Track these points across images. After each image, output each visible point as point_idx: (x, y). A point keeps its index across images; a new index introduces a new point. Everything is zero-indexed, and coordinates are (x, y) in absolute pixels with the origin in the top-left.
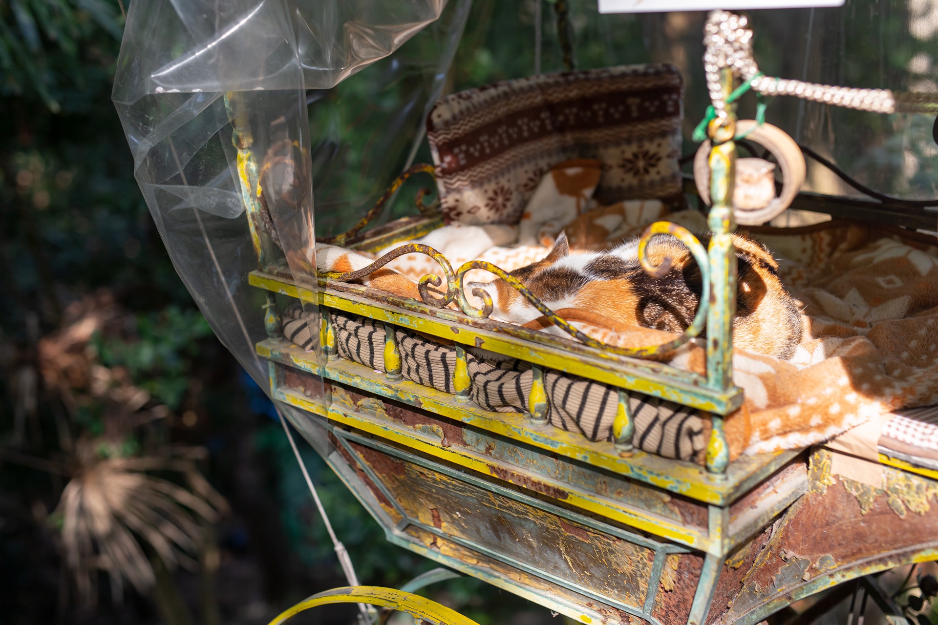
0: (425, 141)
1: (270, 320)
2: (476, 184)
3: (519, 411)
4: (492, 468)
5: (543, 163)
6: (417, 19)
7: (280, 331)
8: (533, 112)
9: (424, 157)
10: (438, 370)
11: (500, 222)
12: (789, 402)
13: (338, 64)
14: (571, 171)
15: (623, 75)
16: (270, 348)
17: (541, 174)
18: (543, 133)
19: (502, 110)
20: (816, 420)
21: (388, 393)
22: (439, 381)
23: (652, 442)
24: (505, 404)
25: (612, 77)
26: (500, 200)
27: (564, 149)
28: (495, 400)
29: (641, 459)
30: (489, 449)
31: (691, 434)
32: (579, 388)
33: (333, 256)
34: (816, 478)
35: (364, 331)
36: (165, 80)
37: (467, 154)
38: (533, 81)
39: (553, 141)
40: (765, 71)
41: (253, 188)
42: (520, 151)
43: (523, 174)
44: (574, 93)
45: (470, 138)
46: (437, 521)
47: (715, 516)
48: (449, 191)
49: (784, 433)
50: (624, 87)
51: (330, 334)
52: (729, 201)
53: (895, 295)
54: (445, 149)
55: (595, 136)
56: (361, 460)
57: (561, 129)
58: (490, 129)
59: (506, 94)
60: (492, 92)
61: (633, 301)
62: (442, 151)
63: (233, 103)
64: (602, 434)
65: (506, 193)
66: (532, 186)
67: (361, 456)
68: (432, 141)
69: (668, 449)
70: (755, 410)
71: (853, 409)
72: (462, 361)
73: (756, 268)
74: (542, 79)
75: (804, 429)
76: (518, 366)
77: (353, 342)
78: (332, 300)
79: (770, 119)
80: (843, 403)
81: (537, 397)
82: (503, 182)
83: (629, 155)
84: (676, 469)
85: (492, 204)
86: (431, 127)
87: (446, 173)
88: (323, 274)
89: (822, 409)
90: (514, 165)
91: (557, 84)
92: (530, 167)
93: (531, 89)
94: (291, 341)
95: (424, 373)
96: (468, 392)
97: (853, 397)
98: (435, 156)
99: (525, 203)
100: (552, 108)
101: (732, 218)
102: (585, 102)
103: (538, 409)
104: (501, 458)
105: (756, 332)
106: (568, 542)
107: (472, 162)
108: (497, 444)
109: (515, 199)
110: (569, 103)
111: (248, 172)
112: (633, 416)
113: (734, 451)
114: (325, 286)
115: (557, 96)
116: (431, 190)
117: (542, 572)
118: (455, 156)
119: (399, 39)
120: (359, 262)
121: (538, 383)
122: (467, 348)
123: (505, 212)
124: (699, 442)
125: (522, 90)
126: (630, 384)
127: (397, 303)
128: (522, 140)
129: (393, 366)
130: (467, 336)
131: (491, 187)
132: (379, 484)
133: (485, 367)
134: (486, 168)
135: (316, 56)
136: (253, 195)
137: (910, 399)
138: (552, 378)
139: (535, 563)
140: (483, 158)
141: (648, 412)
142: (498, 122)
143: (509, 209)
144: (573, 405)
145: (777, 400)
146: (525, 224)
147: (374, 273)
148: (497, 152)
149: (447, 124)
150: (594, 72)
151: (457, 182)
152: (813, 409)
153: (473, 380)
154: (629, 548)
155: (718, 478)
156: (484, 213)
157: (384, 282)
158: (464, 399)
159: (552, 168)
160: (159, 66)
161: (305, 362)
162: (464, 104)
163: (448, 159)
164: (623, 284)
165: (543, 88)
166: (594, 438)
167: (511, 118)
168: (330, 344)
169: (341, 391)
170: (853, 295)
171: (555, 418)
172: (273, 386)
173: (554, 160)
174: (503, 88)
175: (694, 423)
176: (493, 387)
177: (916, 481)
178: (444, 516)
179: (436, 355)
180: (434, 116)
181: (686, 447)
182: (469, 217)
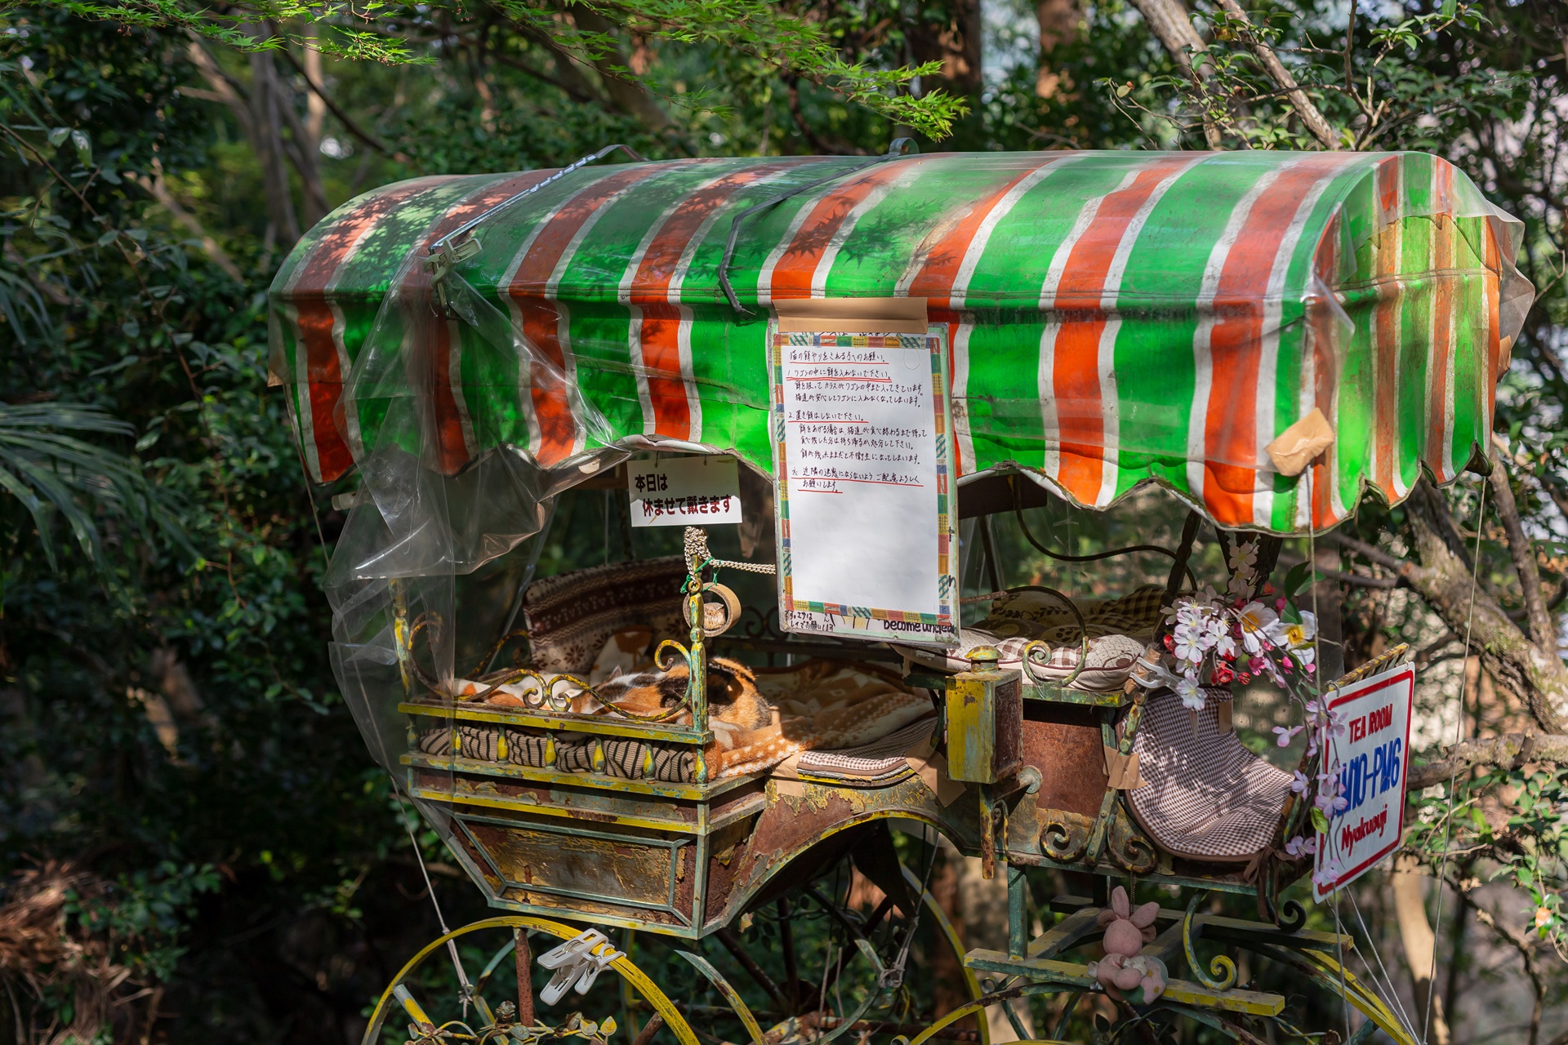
0: (521, 613)
1: (412, 737)
2: (558, 643)
3: (587, 770)
4: (570, 812)
5: (608, 629)
6: (526, 531)
7: (418, 745)
8: (600, 591)
9: (520, 622)
10: (535, 751)
11: (574, 672)
12: (745, 745)
13: (475, 559)
14: (629, 635)
15: (668, 563)
16: (412, 758)
17: (606, 637)
18: (608, 607)
19: (577, 590)
20: (760, 754)
21: (499, 773)
22: (535, 760)
23: (665, 773)
24: (579, 766)
25: (660, 565)
26: (575, 655)
27: (624, 618)
28: (572, 763)
29: (660, 784)
30: (567, 801)
31: (687, 763)
32: (623, 745)
33: (463, 685)
34: (769, 799)
35: (483, 734)
36: (364, 572)
37: (551, 620)
38: (601, 568)
39: (616, 613)
40: (715, 556)
41: (405, 643)
42: (591, 619)
43: (593, 637)
44: (631, 577)
45: (554, 610)
46: (529, 876)
47: (701, 810)
48: (538, 648)
49: (742, 763)
50: (669, 571)
51: (458, 740)
52: (701, 624)
53: (838, 699)
54: (535, 618)
55: (647, 608)
56: (474, 838)
57: (622, 604)
58: (568, 603)
59: (580, 579)
60: (571, 577)
61: (659, 698)
62: (534, 620)
63: (395, 586)
64: (637, 773)
65: (580, 651)
66: (599, 646)
67: (473, 834)
68: (526, 612)
69: (675, 776)
70: (725, 750)
71: (783, 748)
72: (550, 743)
73: (738, 678)
74: (608, 567)
75: (754, 760)
76: (587, 739)
77: (475, 743)
78: (461, 714)
79: (720, 581)
80: (776, 744)
81: (598, 757)
82: (578, 642)
83: (672, 621)
84: (680, 786)
85: (569, 658)
86: (525, 602)
87: (537, 635)
88: (456, 698)
89: (765, 748)
90: (586, 630)
91: (619, 570)
92: (598, 632)
93: (599, 574)
94: (427, 752)
95: (525, 756)
96: (554, 764)
97: (782, 741)
98: (529, 624)
99: (594, 658)
100: (615, 588)
101: (702, 633)
102: (639, 583)
103: (599, 764)
104: (575, 805)
105: (735, 715)
106: (620, 862)
107: (555, 627)
108: (574, 796)
109: (587, 655)
110: (628, 584)
111: (403, 632)
112: (654, 758)
113: (712, 773)
114: (456, 706)
115: (619, 579)
116: (525, 651)
117: (602, 897)
118: (543, 623)
119: (513, 544)
120: (481, 687)
121: (599, 748)
122: (555, 732)
123: (579, 665)
124: (691, 767)
125: (593, 576)
126: (652, 736)
127: (507, 710)
128: (592, 612)
129: (503, 754)
130: (554, 724)
131: (569, 645)
132: (486, 856)
133: (565, 746)
134: (566, 631)
135: (461, 554)
136: (405, 649)
137: (818, 743)
138: (607, 743)
139: (598, 890)
140: (563, 624)
141: (663, 755)
142: (574, 599)
143: (582, 663)
144: (619, 758)
145: (737, 745)
146: (594, 673)
147: (490, 694)
148: (577, 619)
149: (537, 600)
150: (647, 561)
151: (544, 642)
152: (759, 748)
153: (557, 754)
154: (656, 852)
155: (701, 786)
156: (563, 664)
157: (497, 700)
158: (551, 768)
159: (614, 632)
160: (361, 561)
161: (439, 763)
162: (550, 586)
163: (538, 625)
164: (653, 688)
165: (608, 573)
166: (632, 777)
167: (584, 596)
168: (458, 747)
169: (463, 781)
170: (813, 702)
171: (610, 770)
172: (410, 787)
173: (617, 627)
174: (578, 574)
175: (688, 756)
176: (571, 754)
177: (820, 788)
178: (535, 870)
179: (533, 741)
180: (528, 595)
181: (685, 773)
182: (552, 667)
